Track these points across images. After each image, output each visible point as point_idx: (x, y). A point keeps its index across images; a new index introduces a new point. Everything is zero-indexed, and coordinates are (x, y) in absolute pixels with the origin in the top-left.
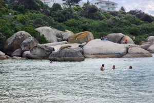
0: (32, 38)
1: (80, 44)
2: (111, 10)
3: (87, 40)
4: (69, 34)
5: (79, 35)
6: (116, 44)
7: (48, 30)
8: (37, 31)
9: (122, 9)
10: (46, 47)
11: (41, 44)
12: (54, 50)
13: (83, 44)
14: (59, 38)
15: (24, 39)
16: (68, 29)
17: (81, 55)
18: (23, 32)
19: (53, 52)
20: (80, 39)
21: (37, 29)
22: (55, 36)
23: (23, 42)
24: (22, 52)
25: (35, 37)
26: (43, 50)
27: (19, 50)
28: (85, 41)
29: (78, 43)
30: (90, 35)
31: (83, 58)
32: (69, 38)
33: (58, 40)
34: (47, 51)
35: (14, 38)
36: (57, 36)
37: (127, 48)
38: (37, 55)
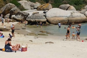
3: (48, 9)
4: (38, 5)
6: (65, 11)
7: (25, 2)
8: (19, 3)
11: (21, 11)
12: (29, 15)
13: (46, 11)
14: (32, 7)
16: (37, 2)
17: (44, 17)
18: (11, 4)
20: (44, 8)
21: (19, 2)
22: (30, 6)
23: (11, 9)
24: (10, 16)
25: (18, 7)
26: (23, 15)
27: (9, 14)
28: (47, 9)
29: (43, 10)
30: (50, 5)
31: (46, 19)
32: (38, 7)
33: (31, 8)
34: (25, 15)
35: (5, 7)
36: (31, 6)
37: (72, 13)
38: (19, 17)
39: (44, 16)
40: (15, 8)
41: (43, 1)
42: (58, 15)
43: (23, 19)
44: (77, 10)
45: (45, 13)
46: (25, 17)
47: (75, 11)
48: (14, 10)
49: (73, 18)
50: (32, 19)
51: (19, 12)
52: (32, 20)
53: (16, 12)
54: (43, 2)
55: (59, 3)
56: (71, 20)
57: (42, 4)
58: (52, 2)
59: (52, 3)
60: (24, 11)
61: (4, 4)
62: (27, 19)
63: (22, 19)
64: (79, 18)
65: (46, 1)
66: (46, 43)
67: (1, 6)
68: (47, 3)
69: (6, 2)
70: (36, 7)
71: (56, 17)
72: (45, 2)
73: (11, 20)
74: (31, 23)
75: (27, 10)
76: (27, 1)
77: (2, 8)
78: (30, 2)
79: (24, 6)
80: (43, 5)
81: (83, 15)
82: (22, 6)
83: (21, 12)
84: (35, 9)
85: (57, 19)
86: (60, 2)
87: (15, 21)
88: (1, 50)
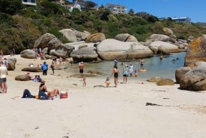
0: (56, 39)
1: (95, 44)
2: (121, 12)
3: (100, 40)
4: (86, 34)
5: (94, 36)
6: (123, 43)
7: (69, 32)
8: (60, 33)
9: (131, 11)
10: (68, 46)
11: (64, 43)
12: (74, 48)
13: (97, 43)
14: (78, 38)
15: (50, 40)
16: (85, 30)
17: (95, 52)
18: (49, 34)
19: (73, 50)
20: (95, 39)
21: (60, 31)
22: (75, 37)
23: (49, 42)
24: (49, 50)
25: (59, 38)
26: (65, 49)
27: (47, 48)
29: (93, 43)
30: (103, 35)
31: (97, 55)
32: (86, 38)
33: (78, 40)
34: (69, 50)
35: (41, 39)
36: (77, 36)
37: (132, 46)
38: (61, 52)
39: (95, 50)
40: (54, 40)
41: (93, 29)
42: (113, 49)
43: (67, 55)
44: (139, 41)
45: (95, 46)
47: (137, 43)
48: (54, 43)
49: (133, 52)
50: (79, 54)
51: (60, 46)
52: (79, 56)
53: (56, 45)
54: (93, 31)
55: (115, 31)
56: (131, 55)
57: (92, 34)
59: (106, 31)
60: (67, 44)
61: (39, 35)
62: (71, 55)
64: (141, 52)
65: (98, 29)
66: (94, 87)
67: (36, 37)
68: (99, 32)
69: (43, 31)
70: (84, 38)
71: (110, 51)
72: (97, 31)
73: (50, 56)
74: (77, 60)
75: (72, 42)
76: (72, 30)
77: (37, 41)
78: (76, 31)
79: (67, 37)
81: (147, 48)
82: (65, 36)
83: (63, 45)
84: (82, 40)
85: (112, 53)
88: (34, 97)
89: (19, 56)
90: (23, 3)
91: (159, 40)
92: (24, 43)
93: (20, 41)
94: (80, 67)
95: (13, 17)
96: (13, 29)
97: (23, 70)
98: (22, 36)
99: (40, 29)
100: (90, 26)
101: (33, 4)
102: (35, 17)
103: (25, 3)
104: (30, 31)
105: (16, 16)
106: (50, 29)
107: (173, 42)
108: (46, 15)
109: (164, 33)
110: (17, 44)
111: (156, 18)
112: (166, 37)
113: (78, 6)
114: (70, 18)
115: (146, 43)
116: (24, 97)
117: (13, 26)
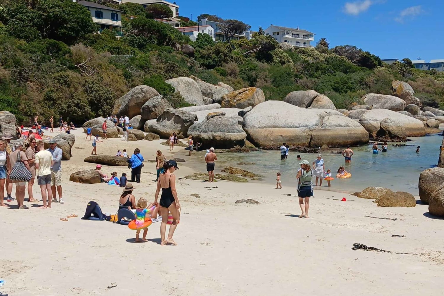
0: (160, 98)
1: (240, 110)
2: (301, 45)
3: (252, 102)
4: (223, 89)
5: (239, 93)
6: (303, 109)
7: (188, 83)
8: (169, 86)
9: (323, 43)
10: (183, 113)
11: (175, 108)
12: (196, 119)
13: (245, 110)
14: (206, 98)
15: (147, 100)
16: (222, 81)
17: (240, 128)
18: (146, 87)
19: (195, 122)
20: (242, 101)
21: (169, 82)
22: (200, 94)
23: (144, 103)
24: (143, 122)
25: (165, 95)
26: (178, 119)
27: (139, 117)
28: (250, 104)
29: (238, 107)
30: (259, 93)
31: (244, 134)
32: (223, 98)
33: (205, 100)
34: (186, 121)
35: (129, 97)
36: (203, 93)
37: (322, 117)
38: (168, 126)
39: (240, 123)
40: (156, 100)
41: (239, 79)
42: (280, 123)
43: (180, 131)
44: (338, 107)
45: (242, 114)
46: (186, 125)
47: (334, 111)
48: (154, 106)
49: (325, 130)
50: (205, 132)
51: (167, 112)
52: (205, 136)
53: (159, 111)
54: (239, 83)
55: (287, 84)
56: (320, 138)
57: (235, 89)
58: (267, 81)
59: (267, 84)
60: (181, 109)
61: (124, 88)
62: (189, 132)
63: (176, 133)
64: (343, 132)
65: (249, 79)
66: (237, 202)
67: (118, 93)
68: (252, 85)
69: (133, 81)
70: (217, 97)
71: (274, 127)
72: (247, 83)
73: (145, 134)
75: (192, 105)
76: (194, 79)
77: (120, 100)
78: (201, 82)
79: (184, 94)
80: (237, 92)
81: (356, 122)
82: (179, 93)
83: (172, 110)
84: (214, 102)
85: (277, 132)
86: (292, 83)
87: (154, 138)
88: (108, 219)
89: (81, 130)
90: (95, 20)
91: (382, 107)
92: (91, 103)
93: (84, 99)
94: (207, 159)
95: (73, 48)
96: (71, 73)
97: (87, 161)
98: (88, 90)
99: (127, 76)
100: (233, 73)
101: (115, 23)
102: (117, 50)
103: (99, 21)
104: (107, 80)
105: (79, 48)
106: (148, 76)
107: (414, 113)
108: (141, 47)
109: (393, 92)
110: (77, 105)
111: (377, 59)
112: (398, 100)
113: (209, 30)
114: (191, 55)
115: (353, 112)
116: (87, 217)
117: (70, 68)
